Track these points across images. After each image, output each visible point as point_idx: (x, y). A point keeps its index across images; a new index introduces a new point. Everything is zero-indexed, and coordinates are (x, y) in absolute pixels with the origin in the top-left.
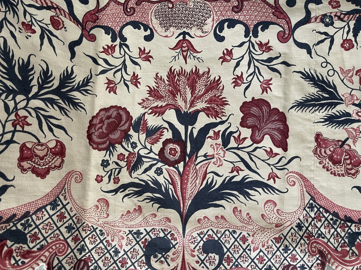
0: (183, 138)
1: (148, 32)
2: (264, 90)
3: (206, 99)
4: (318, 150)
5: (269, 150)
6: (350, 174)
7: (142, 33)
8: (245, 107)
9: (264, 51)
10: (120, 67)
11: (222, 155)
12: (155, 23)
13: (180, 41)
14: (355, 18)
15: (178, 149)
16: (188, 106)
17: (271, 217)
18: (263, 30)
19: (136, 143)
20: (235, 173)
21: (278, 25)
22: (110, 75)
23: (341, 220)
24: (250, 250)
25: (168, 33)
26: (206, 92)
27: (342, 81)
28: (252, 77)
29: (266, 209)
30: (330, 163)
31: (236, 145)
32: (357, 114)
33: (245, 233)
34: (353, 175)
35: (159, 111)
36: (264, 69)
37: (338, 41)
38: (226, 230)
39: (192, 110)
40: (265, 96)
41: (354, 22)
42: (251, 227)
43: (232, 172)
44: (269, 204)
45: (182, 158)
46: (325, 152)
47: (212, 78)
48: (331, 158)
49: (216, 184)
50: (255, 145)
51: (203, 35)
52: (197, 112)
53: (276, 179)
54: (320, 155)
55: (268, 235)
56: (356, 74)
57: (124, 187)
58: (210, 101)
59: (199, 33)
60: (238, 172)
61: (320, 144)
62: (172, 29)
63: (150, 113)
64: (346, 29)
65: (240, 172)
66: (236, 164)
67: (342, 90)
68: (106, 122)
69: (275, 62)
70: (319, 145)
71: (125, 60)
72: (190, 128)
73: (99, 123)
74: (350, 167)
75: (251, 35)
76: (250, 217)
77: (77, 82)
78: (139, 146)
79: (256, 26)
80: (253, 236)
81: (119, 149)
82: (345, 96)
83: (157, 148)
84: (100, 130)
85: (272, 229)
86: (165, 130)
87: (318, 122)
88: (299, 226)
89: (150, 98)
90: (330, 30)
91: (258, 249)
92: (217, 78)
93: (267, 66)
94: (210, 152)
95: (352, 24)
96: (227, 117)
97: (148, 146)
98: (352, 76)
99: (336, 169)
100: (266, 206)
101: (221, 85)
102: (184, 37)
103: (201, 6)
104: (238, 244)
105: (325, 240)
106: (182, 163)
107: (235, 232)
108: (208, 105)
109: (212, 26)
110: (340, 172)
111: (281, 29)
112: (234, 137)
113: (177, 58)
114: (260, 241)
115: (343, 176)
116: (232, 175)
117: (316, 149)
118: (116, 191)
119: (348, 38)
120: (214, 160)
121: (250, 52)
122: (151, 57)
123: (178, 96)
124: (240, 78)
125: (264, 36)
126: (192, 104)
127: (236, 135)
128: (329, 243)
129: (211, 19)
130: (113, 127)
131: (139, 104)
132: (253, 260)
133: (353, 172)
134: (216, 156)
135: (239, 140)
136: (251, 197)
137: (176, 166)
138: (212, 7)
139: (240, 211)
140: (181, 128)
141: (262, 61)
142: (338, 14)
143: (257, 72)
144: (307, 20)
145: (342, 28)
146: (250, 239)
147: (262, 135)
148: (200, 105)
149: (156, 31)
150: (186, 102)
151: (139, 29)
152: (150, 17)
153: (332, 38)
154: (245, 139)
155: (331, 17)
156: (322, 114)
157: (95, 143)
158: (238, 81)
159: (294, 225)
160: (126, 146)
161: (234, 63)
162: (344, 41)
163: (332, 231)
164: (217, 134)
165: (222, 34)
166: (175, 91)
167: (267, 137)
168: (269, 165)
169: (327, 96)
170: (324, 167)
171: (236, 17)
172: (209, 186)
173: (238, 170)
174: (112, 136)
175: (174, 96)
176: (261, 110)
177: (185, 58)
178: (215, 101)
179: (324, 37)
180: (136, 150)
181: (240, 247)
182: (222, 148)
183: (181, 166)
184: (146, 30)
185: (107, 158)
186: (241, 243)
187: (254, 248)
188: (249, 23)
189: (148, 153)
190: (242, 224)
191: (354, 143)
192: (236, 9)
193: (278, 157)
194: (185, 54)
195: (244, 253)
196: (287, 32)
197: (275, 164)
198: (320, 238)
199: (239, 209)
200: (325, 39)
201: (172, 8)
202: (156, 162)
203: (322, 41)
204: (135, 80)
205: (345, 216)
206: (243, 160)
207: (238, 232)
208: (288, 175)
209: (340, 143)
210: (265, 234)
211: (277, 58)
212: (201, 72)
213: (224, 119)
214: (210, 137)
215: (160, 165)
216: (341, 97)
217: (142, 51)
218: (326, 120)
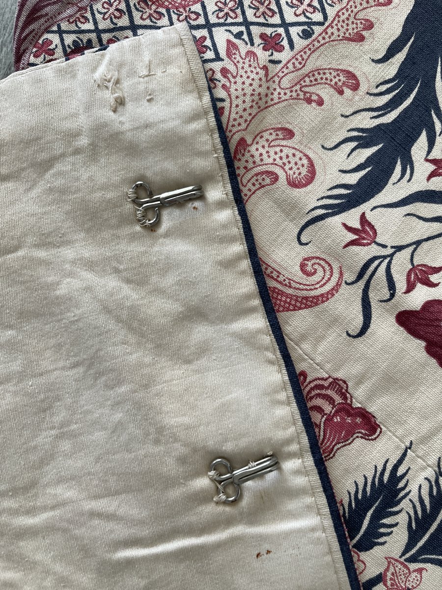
4: (338, 399)
5: (434, 278)
17: (272, 151)
24: (239, 35)
29: (299, 155)
33: (284, 56)
38: (326, 17)
42: (285, 83)
44: (304, 171)
53: (352, 237)
54: (323, 392)
55: (239, 101)
60: (434, 162)
61: (349, 414)
65: (432, 167)
70: (346, 409)
76: (309, 101)
80: (265, 68)
82: (416, 574)
85: (244, 126)
87: (404, 454)
91: (229, 54)
100: (305, 161)
104: (272, 21)
107: (306, 35)
114: (241, 72)
117: (344, 396)
132: (209, 26)
136: (353, 144)
139: (341, 93)
146: (263, 56)
168: (399, 248)
181: (261, 20)
186: (269, 31)
187: (236, 47)
190: (309, 67)
193: (401, 284)
195: (240, 19)
197: (390, 263)
199: (348, 92)
207: (299, 43)
208: (336, 276)
210: (248, 99)
216: (421, 565)
218: (395, 478)
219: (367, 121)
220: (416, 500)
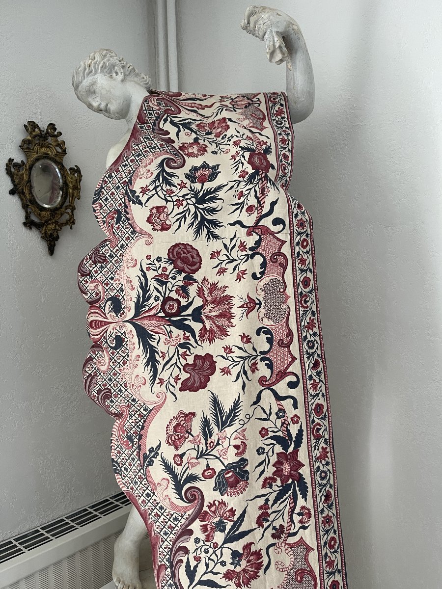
0: (182, 314)
1: (259, 276)
2: (223, 370)
3: (212, 327)
4: (184, 415)
5: (179, 377)
6: (169, 439)
7: (258, 271)
8: (209, 357)
9: (251, 367)
10: (231, 258)
11: (173, 344)
12: (266, 279)
13: (254, 301)
14: (285, 436)
15: (174, 311)
16: (206, 314)
18: (266, 364)
19: (175, 279)
20: (161, 355)
21: (271, 376)
22: (224, 251)
23: (140, 432)
25: (260, 291)
26: (218, 326)
27: (236, 431)
28: (232, 360)
30: (175, 425)
31: (180, 354)
32: (212, 442)
34: (168, 441)
35: (200, 293)
36: (238, 369)
37: (266, 425)
39: (204, 317)
40: (218, 371)
41: (282, 436)
43: (161, 352)
44: (144, 380)
45: (168, 315)
46: (182, 420)
47: (228, 329)
48: (178, 425)
49: (152, 341)
50: (182, 367)
51: (260, 318)
52: (202, 322)
53: (160, 384)
56: (242, 442)
57: (145, 276)
58: (211, 330)
59: (261, 315)
60: (161, 357)
62: (263, 293)
63: (198, 287)
64: (276, 430)
66: (167, 355)
67: (229, 431)
68: (189, 256)
69: (244, 377)
70: (186, 416)
71: (237, 260)
72: (190, 318)
73: (187, 251)
74: (173, 439)
75: (262, 356)
77: (213, 230)
78: (173, 282)
79: (268, 359)
81: (170, 267)
83: (174, 295)
84: (182, 253)
86: (187, 300)
87: (203, 414)
88: (134, 400)
89: (209, 285)
90: (273, 417)
92: (229, 333)
93: (240, 371)
94: (174, 335)
95: (280, 434)
96: (200, 344)
97: (174, 289)
98: (240, 439)
99: (170, 428)
100: (142, 378)
101: (224, 337)
102: (257, 304)
103: (282, 315)
105: (128, 419)
106: (164, 315)
108: (208, 329)
109: (267, 325)
110: (169, 431)
111: (268, 379)
112: (186, 351)
113: (241, 300)
115: (167, 434)
116: (159, 352)
117: (183, 414)
118: (142, 270)
119: (269, 432)
120: (169, 339)
121: (250, 357)
122: (240, 280)
123: (212, 306)
124: (231, 352)
125: (261, 366)
126: (208, 317)
127: (188, 353)
128: (127, 421)
129: (272, 323)
130: (185, 261)
131: (205, 277)
133: (170, 441)
134: (172, 339)
135: (184, 356)
136: (147, 367)
137: (162, 311)
138: (282, 323)
140: (189, 311)
141: (244, 367)
142: (287, 422)
143: (235, 363)
144: (278, 398)
145: (276, 426)
147: (189, 371)
148: (208, 323)
149: (260, 281)
150: (209, 312)
151: (261, 268)
152: (271, 275)
153: (268, 419)
154: (186, 359)
155: (284, 416)
156: (210, 415)
157: (173, 250)
158: (228, 349)
159: (134, 397)
160: (173, 272)
161: (241, 345)
162: (267, 429)
163: (133, 424)
164: (187, 338)
165: (261, 333)
166: (217, 302)
167: (188, 375)
168: (169, 378)
169: (224, 420)
170: (171, 420)
171: (275, 343)
172: (150, 336)
173: (163, 357)
174: (179, 261)
175: (212, 303)
176: (208, 369)
177: (242, 306)
178: (212, 334)
179: (268, 412)
180: (170, 280)
182: (177, 343)
183: (162, 314)
184: (260, 273)
185: (163, 260)
188: (271, 354)
189: (169, 289)
191: (190, 441)
192: (280, 342)
193: (174, 384)
194: (245, 306)
196: (267, 383)
197: (170, 382)
198: (129, 416)
199: (139, 359)
200: (267, 414)
201: (280, 291)
202: (163, 295)
203: (264, 412)
204: (222, 271)
205: (142, 435)
206: (170, 359)
208: (163, 393)
209: (189, 431)
211: (247, 378)
212: (232, 320)
213: (199, 342)
214: (185, 334)
215: (161, 298)
217: (244, 272)
218: (205, 419)
219: (145, 361)
220: (212, 419)
